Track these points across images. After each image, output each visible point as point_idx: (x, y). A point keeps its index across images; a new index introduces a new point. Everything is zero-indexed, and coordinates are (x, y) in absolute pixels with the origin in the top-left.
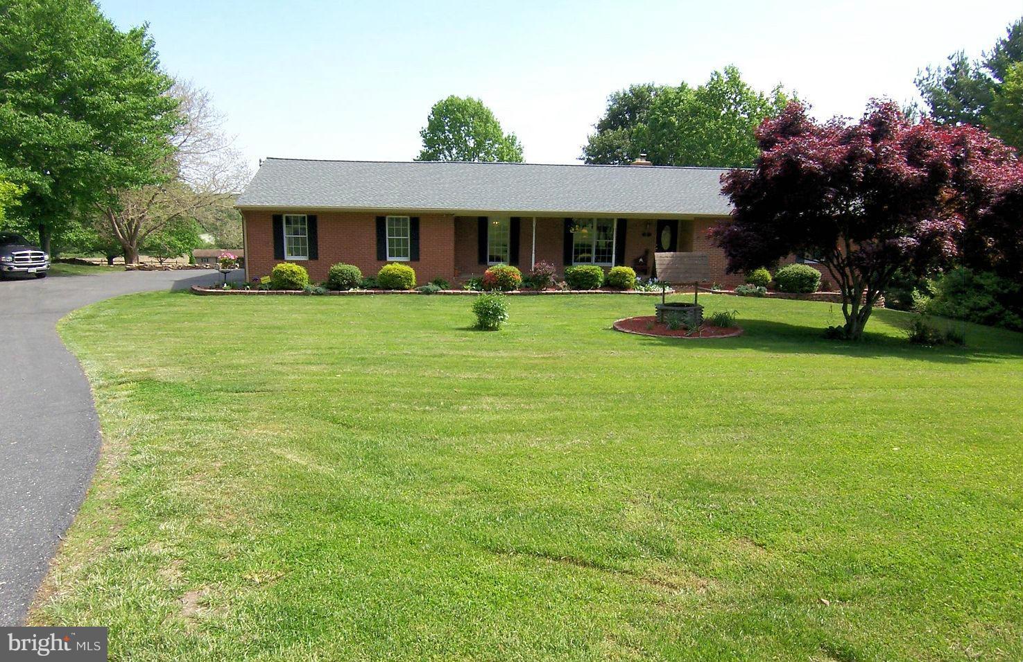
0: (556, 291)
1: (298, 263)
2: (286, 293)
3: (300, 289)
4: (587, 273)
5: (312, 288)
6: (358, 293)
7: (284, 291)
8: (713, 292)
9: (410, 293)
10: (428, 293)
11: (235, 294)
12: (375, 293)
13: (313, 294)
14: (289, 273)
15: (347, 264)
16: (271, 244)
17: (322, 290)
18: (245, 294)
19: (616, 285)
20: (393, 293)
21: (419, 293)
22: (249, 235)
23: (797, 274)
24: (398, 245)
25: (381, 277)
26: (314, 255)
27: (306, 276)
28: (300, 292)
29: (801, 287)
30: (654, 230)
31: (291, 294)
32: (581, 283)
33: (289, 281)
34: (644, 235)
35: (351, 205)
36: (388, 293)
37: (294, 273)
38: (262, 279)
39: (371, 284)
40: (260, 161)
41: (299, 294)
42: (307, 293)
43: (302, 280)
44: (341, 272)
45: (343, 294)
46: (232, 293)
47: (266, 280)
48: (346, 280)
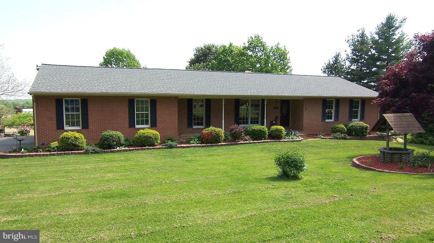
0: (245, 142)
1: (78, 131)
2: (72, 153)
3: (81, 150)
4: (260, 130)
5: (90, 148)
6: (124, 151)
7: (70, 152)
8: (321, 138)
9: (160, 148)
10: (171, 147)
11: (32, 156)
12: (136, 150)
13: (92, 153)
14: (73, 138)
15: (113, 130)
16: (54, 118)
17: (98, 149)
18: (40, 155)
19: (276, 137)
20: (148, 149)
21: (165, 148)
22: (38, 113)
23: (360, 126)
24: (142, 117)
25: (138, 138)
26: (85, 126)
27: (84, 140)
28: (82, 151)
29: (362, 133)
30: (279, 105)
31: (75, 154)
32: (257, 136)
33: (73, 144)
34: (275, 108)
35: (113, 91)
36: (144, 149)
37: (77, 138)
38: (52, 144)
39: (127, 143)
40: (37, 66)
41: (81, 153)
42: (87, 152)
43: (82, 143)
44: (111, 136)
45: (114, 152)
46: (29, 155)
47: (55, 144)
48: (116, 141)
